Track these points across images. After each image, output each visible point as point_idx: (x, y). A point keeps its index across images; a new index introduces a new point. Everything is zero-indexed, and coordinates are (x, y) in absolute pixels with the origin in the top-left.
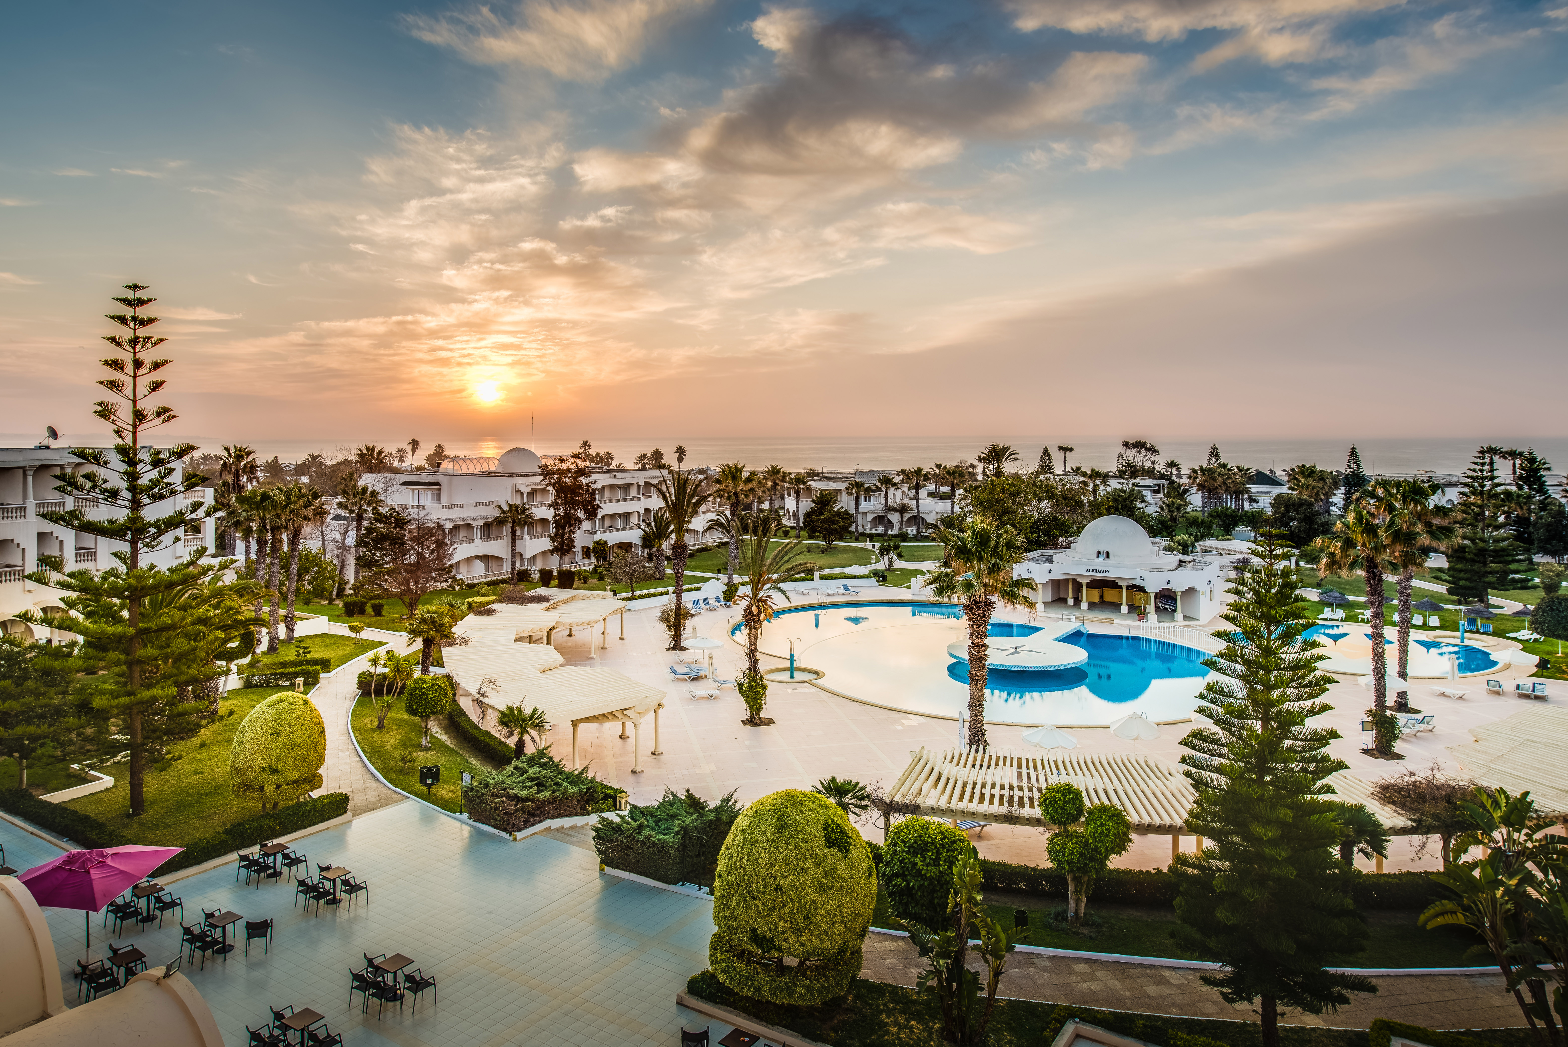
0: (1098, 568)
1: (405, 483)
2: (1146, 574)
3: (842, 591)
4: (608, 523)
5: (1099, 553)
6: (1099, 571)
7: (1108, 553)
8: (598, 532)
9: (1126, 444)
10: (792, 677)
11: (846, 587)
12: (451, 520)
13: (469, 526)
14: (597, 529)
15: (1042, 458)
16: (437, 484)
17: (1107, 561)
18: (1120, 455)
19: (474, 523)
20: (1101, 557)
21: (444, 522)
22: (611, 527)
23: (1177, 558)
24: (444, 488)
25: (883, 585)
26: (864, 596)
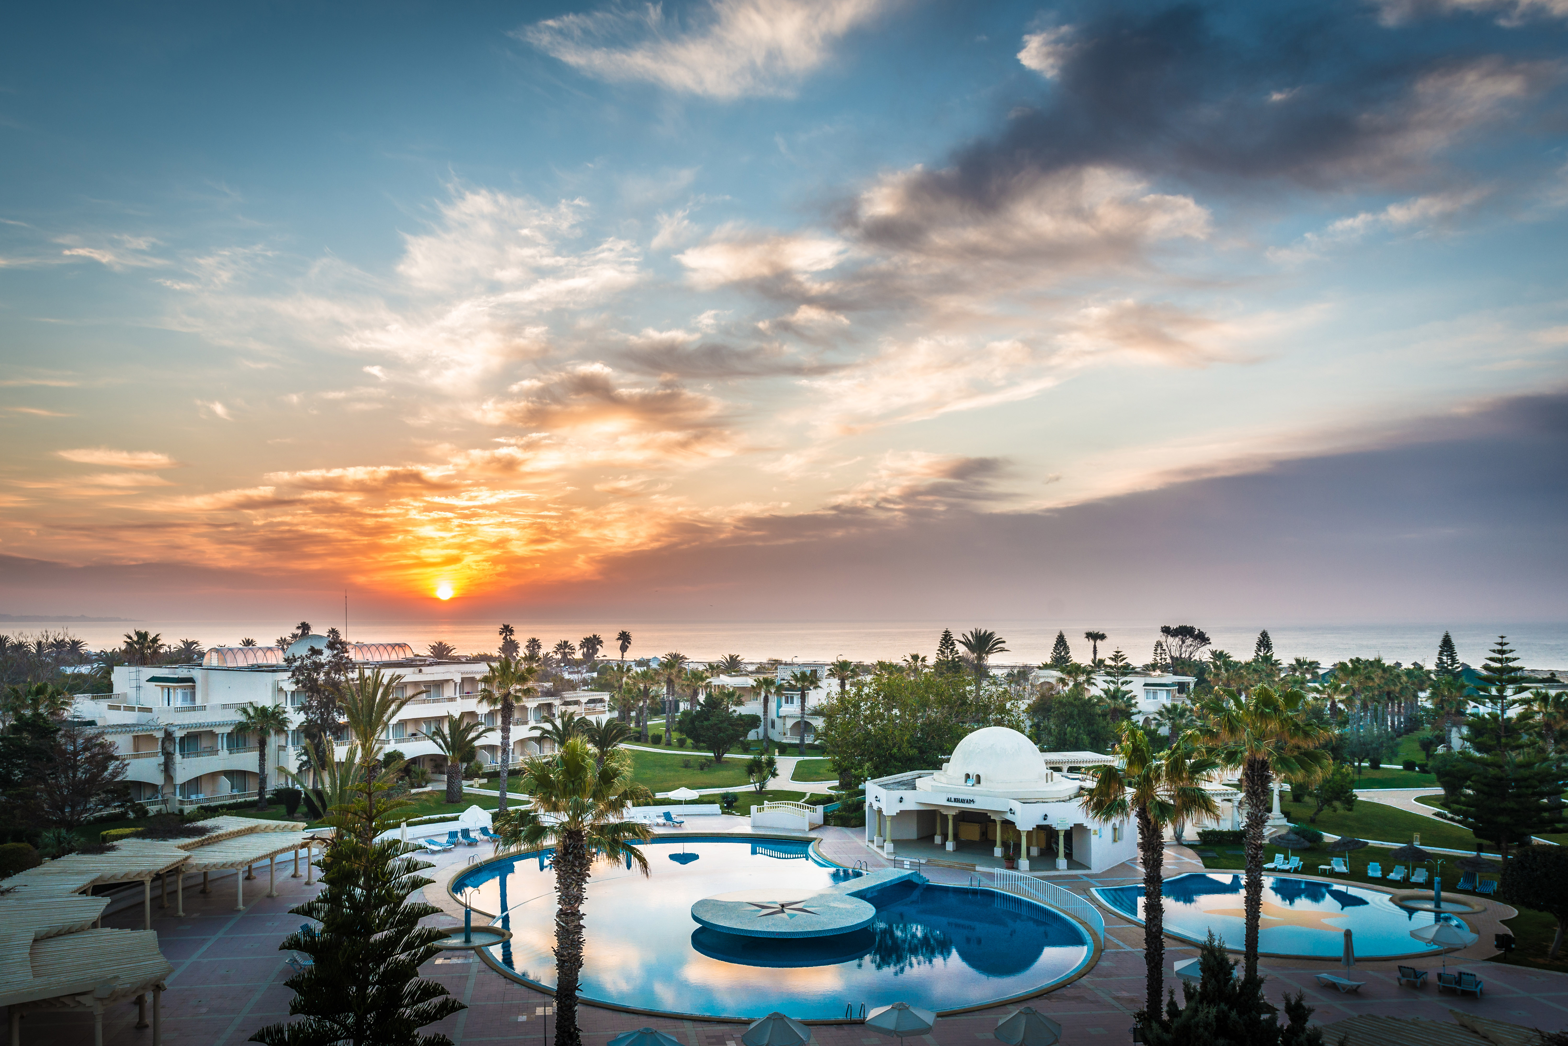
0: (961, 797)
1: (153, 679)
2: (1017, 806)
3: (662, 821)
4: (410, 729)
5: (968, 776)
6: (963, 801)
7: (978, 777)
8: (392, 742)
9: (1166, 630)
10: (468, 940)
11: (667, 816)
12: (181, 727)
13: (212, 735)
14: (391, 737)
15: (1056, 648)
16: (191, 680)
17: (977, 788)
18: (1159, 644)
19: (217, 730)
20: (970, 783)
21: (174, 729)
22: (414, 735)
23: (1078, 783)
24: (199, 685)
25: (728, 813)
26: (690, 827)
